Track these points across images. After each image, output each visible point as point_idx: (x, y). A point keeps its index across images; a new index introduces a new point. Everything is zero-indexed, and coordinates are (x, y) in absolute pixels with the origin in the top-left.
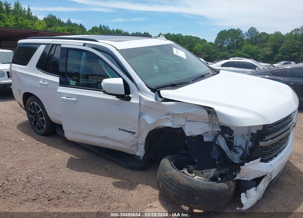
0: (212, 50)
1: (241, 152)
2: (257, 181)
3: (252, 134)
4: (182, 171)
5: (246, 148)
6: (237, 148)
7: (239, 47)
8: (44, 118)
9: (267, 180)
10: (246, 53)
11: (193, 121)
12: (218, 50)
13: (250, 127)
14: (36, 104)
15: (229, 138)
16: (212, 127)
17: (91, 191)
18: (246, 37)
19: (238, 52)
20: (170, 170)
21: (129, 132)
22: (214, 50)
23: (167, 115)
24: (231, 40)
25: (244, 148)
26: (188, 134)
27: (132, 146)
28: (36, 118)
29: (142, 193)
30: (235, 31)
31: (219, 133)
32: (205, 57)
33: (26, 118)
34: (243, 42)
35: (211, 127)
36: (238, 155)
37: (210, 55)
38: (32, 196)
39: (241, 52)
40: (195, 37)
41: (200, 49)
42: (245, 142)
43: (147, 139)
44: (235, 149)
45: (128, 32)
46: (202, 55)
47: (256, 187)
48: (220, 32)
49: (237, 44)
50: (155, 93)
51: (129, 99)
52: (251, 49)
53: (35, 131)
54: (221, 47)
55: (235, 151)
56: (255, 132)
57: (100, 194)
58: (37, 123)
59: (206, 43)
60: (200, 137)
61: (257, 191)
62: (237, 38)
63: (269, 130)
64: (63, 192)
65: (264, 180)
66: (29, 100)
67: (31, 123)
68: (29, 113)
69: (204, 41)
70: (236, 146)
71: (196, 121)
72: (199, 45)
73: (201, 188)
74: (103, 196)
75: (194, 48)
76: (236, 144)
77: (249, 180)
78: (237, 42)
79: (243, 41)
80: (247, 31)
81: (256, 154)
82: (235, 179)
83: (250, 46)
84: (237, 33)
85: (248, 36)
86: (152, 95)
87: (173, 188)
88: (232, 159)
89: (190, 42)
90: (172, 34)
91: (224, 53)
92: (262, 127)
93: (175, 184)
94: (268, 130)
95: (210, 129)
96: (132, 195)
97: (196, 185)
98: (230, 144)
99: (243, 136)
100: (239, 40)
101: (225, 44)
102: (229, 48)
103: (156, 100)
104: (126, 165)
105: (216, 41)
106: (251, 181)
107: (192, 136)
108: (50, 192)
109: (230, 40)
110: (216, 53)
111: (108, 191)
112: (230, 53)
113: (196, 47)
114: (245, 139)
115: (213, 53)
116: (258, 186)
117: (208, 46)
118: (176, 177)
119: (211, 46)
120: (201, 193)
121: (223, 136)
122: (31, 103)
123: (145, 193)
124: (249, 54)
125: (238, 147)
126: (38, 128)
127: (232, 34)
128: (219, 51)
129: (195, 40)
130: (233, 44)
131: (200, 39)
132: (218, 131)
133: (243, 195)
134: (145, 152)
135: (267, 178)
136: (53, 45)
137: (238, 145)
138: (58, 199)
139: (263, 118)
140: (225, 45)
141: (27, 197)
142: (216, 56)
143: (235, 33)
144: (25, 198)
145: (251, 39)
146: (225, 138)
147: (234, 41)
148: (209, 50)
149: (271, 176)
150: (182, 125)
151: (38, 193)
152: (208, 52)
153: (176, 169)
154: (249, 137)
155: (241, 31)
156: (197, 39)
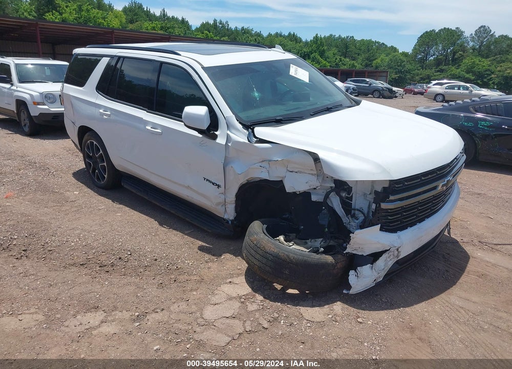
0: (407, 66)
1: (361, 218)
2: (375, 257)
3: (376, 192)
4: (278, 238)
5: (368, 212)
6: (357, 212)
7: (456, 61)
8: (105, 164)
9: (391, 257)
10: (468, 72)
11: (296, 172)
12: (418, 65)
13: (373, 182)
14: (95, 143)
15: (347, 198)
16: (322, 181)
17: (156, 260)
18: (471, 44)
19: (454, 70)
20: (257, 234)
21: (213, 184)
22: (408, 66)
23: (263, 161)
24: (444, 49)
25: (366, 212)
26: (289, 188)
27: (218, 204)
28: (96, 163)
29: (223, 267)
30: (451, 33)
31: (332, 190)
32: (392, 79)
33: (82, 165)
34: (464, 53)
35: (320, 181)
36: (357, 221)
37: (401, 75)
38: (81, 261)
39: (459, 70)
40: (378, 43)
41: (386, 64)
42: (368, 204)
43: (238, 196)
44: (354, 214)
45: (262, 33)
46: (387, 74)
47: (372, 264)
48: (424, 34)
49: (454, 55)
50: (248, 130)
51: (215, 137)
52: (478, 64)
53: (94, 182)
54: (422, 61)
55: (354, 216)
56: (379, 189)
57: (168, 264)
58: (97, 171)
59: (396, 53)
60: (306, 195)
61: (374, 270)
62: (454, 44)
63: (397, 188)
64: (120, 258)
65: (384, 256)
66: (86, 137)
67: (88, 171)
68: (86, 157)
69: (394, 49)
70: (355, 210)
71: (301, 172)
72: (383, 56)
73: (292, 258)
74: (170, 267)
75: (375, 62)
76: (355, 205)
77: (364, 255)
78: (454, 53)
79: (464, 49)
80: (474, 33)
81: (378, 220)
82: (345, 252)
83: (477, 60)
84: (454, 36)
85: (474, 41)
86: (244, 134)
87: (258, 256)
88: (348, 226)
89: (369, 50)
90: (337, 36)
91: (428, 72)
92: (388, 183)
93: (260, 252)
94: (395, 187)
95: (318, 184)
96: (209, 268)
97: (286, 253)
98: (347, 205)
99: (365, 195)
100: (457, 48)
101: (432, 56)
102: (438, 62)
103: (249, 141)
104: (210, 231)
105: (415, 48)
106: (368, 257)
107: (295, 193)
108: (103, 258)
109: (440, 48)
110: (414, 72)
111: (179, 261)
112: (438, 71)
113: (379, 61)
114: (368, 199)
115: (409, 72)
116: (375, 264)
117: (400, 59)
118: (262, 243)
119: (405, 59)
120: (292, 265)
121: (338, 194)
122: (89, 142)
123: (228, 266)
124: (474, 73)
125: (358, 210)
126: (98, 178)
127: (445, 38)
128: (420, 68)
129: (378, 49)
130: (446, 56)
131: (386, 46)
132: (331, 187)
133: (352, 273)
134: (235, 214)
135: (391, 253)
136: (119, 57)
137: (357, 207)
138: (112, 266)
139: (384, 170)
140: (431, 58)
141: (73, 261)
142: (413, 77)
143: (451, 36)
144: (71, 262)
145: (480, 47)
146: (341, 197)
147: (449, 51)
148: (401, 65)
149: (399, 252)
150: (283, 177)
151: (88, 258)
152: (399, 69)
153: (268, 235)
154: (373, 196)
155: (462, 32)
156: (381, 47)
